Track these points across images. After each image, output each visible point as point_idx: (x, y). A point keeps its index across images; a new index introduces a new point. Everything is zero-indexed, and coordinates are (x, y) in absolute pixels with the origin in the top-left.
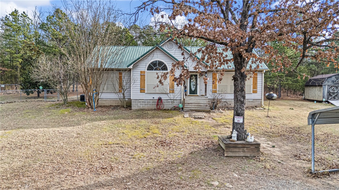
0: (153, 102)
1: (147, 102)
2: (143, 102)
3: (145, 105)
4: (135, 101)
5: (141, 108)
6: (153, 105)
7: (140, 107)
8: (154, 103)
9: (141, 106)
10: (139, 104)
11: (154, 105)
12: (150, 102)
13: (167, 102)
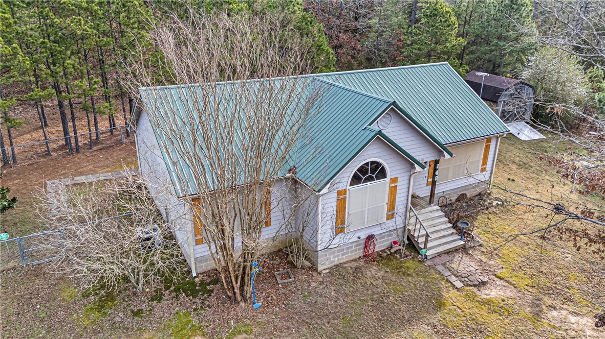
0: (357, 246)
1: (348, 249)
2: (339, 251)
3: (343, 254)
4: (325, 253)
5: (336, 263)
6: (356, 250)
7: (334, 261)
8: (358, 248)
9: (336, 259)
10: (332, 256)
11: (359, 249)
12: (352, 247)
13: (380, 238)
